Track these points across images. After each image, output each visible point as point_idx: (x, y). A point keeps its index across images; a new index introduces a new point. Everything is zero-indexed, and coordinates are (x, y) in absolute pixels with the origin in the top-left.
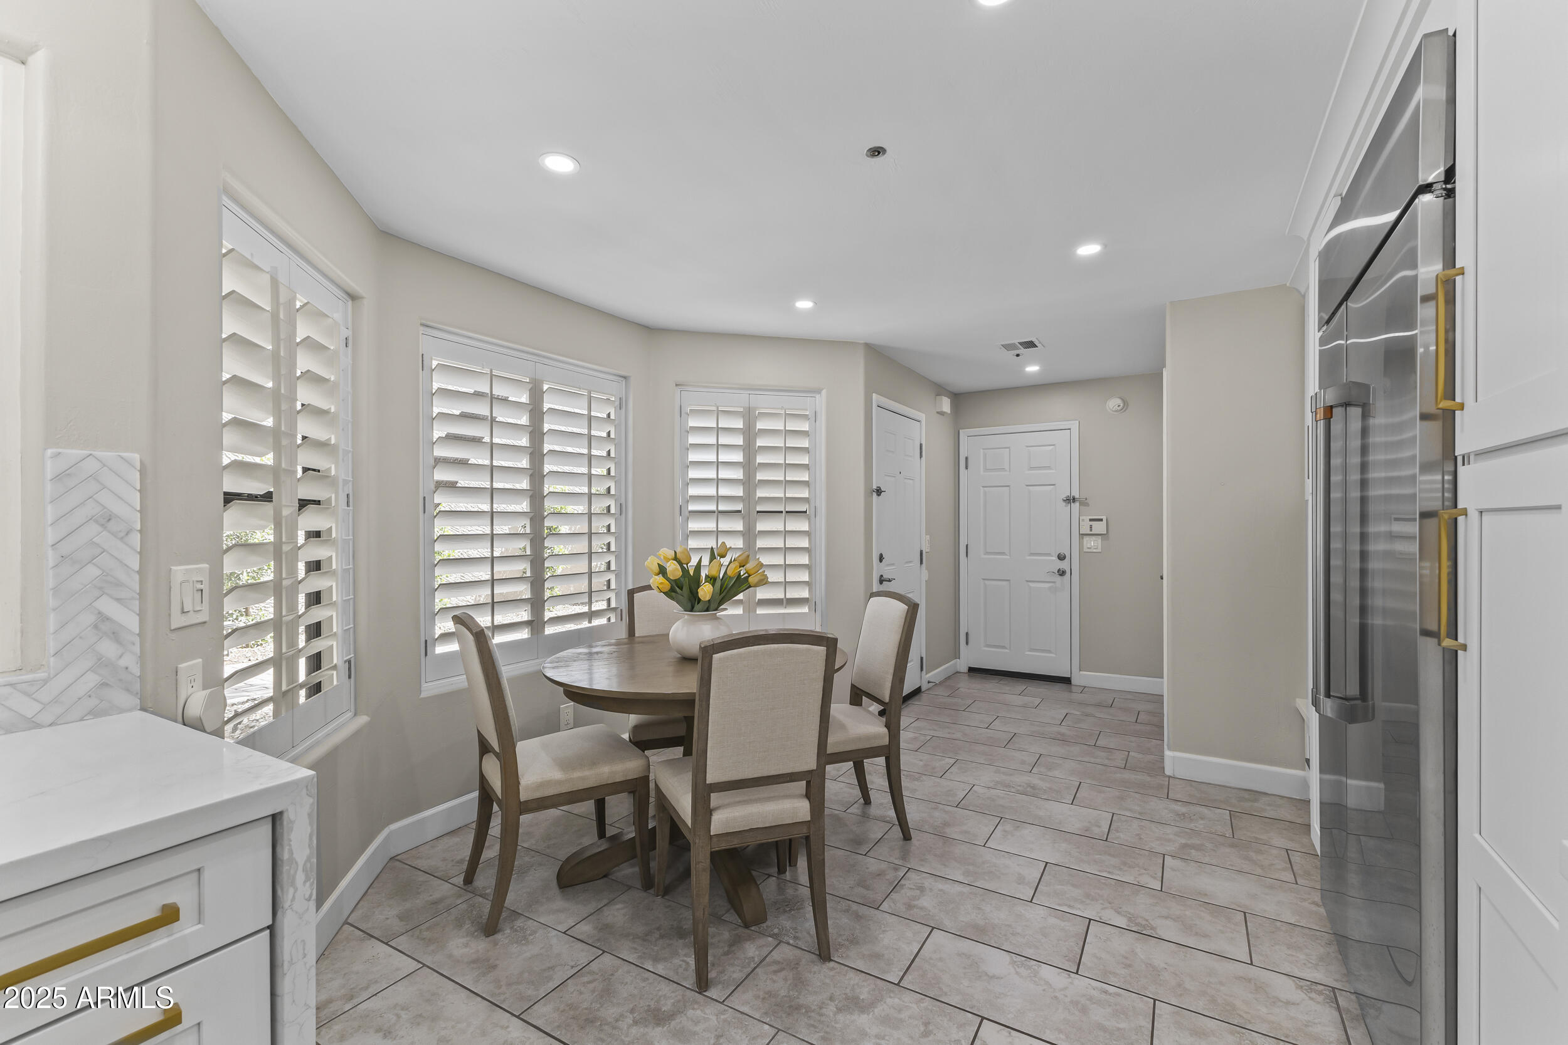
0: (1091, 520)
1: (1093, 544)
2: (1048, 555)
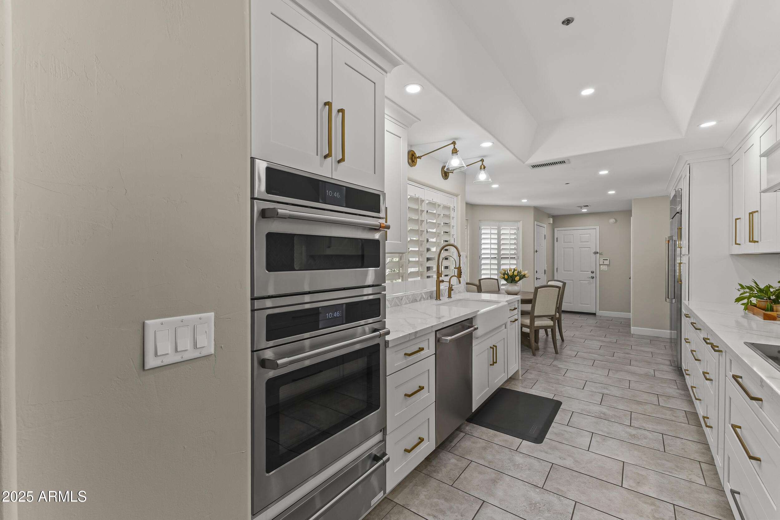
0: (603, 260)
1: (604, 268)
2: (587, 271)
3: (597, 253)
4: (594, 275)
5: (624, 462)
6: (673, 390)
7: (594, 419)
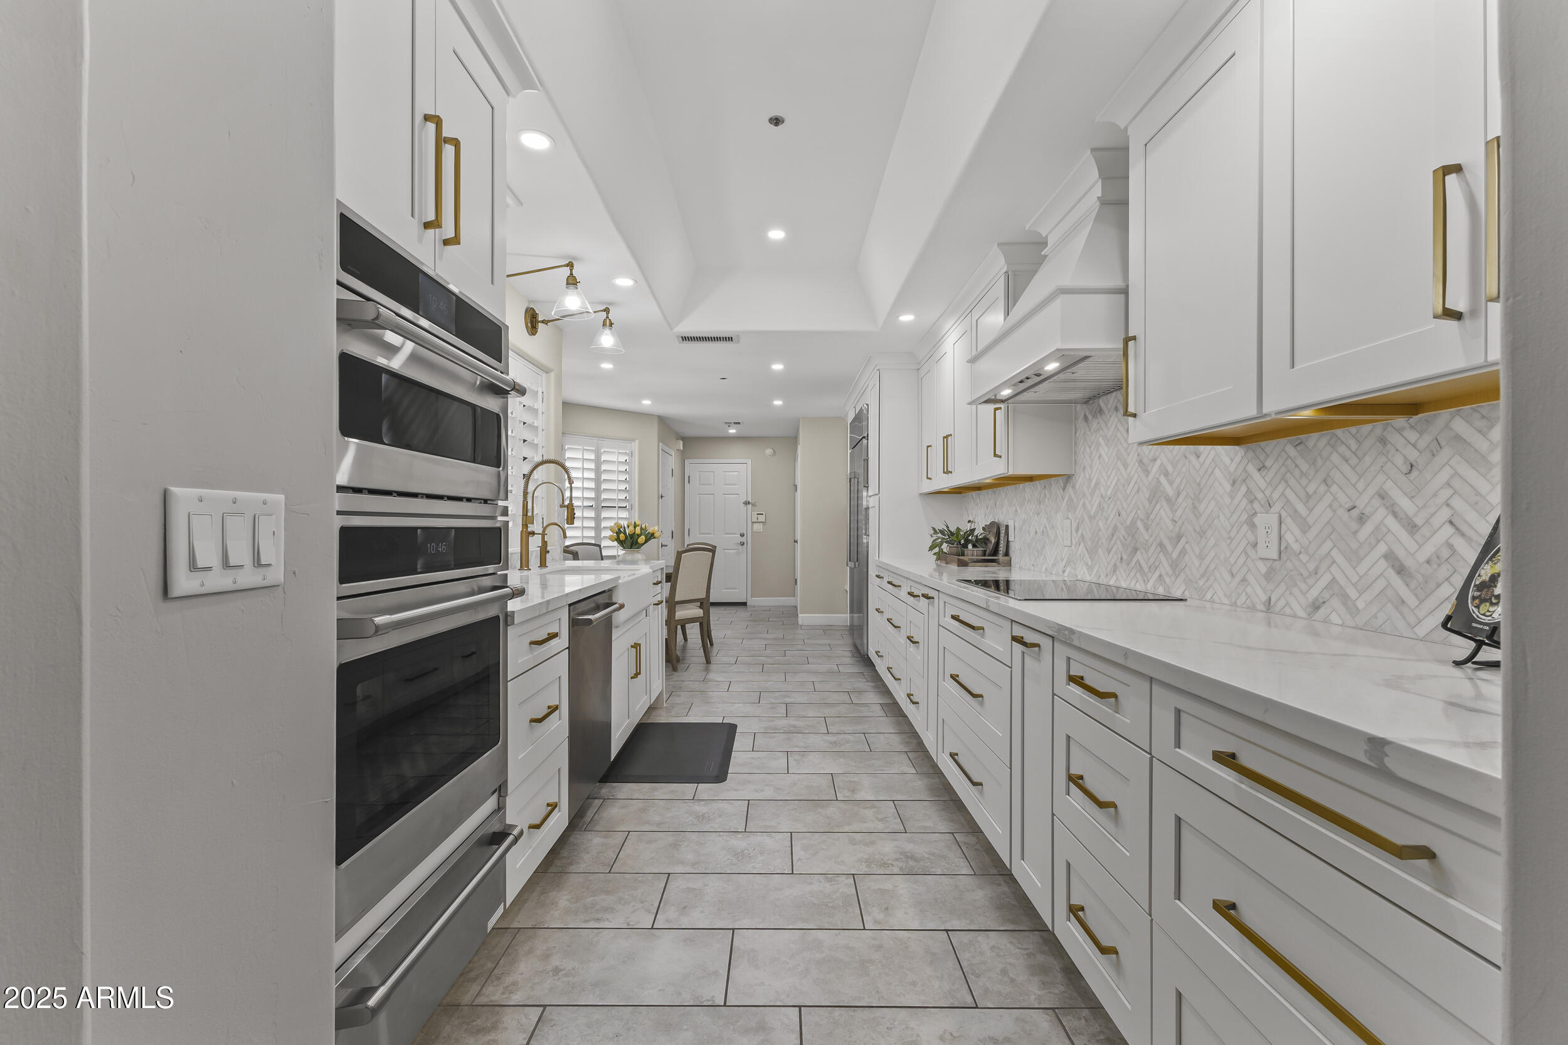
0: (758, 515)
1: (758, 527)
2: (735, 534)
3: (749, 503)
4: (743, 539)
5: (832, 774)
6: (863, 684)
7: (784, 736)
